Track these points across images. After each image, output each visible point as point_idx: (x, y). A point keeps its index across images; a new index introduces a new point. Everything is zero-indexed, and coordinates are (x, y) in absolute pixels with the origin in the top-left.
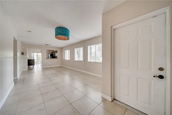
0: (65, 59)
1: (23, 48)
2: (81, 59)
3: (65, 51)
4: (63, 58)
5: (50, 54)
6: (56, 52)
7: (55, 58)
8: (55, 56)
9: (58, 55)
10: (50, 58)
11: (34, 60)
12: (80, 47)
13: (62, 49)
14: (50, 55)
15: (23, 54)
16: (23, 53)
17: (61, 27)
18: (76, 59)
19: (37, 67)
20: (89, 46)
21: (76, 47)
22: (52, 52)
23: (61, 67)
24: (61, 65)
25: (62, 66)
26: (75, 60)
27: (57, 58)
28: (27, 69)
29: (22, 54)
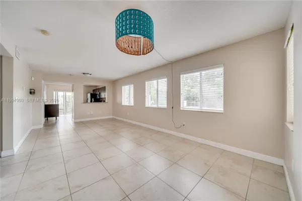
0: (123, 104)
1: (33, 79)
2: (163, 103)
3: (123, 87)
4: (118, 101)
5: (91, 94)
6: (104, 89)
7: (101, 101)
8: (100, 98)
9: (106, 97)
10: (89, 101)
11: (57, 105)
12: (158, 77)
13: (115, 83)
14: (89, 95)
15: (34, 93)
16: (33, 91)
17: (135, 10)
18: (149, 103)
19: (65, 121)
20: (184, 74)
21: (150, 79)
22: (93, 90)
23: (113, 120)
24: (113, 115)
25: (114, 117)
26: (147, 106)
27: (104, 101)
28: (42, 126)
29: (31, 93)
